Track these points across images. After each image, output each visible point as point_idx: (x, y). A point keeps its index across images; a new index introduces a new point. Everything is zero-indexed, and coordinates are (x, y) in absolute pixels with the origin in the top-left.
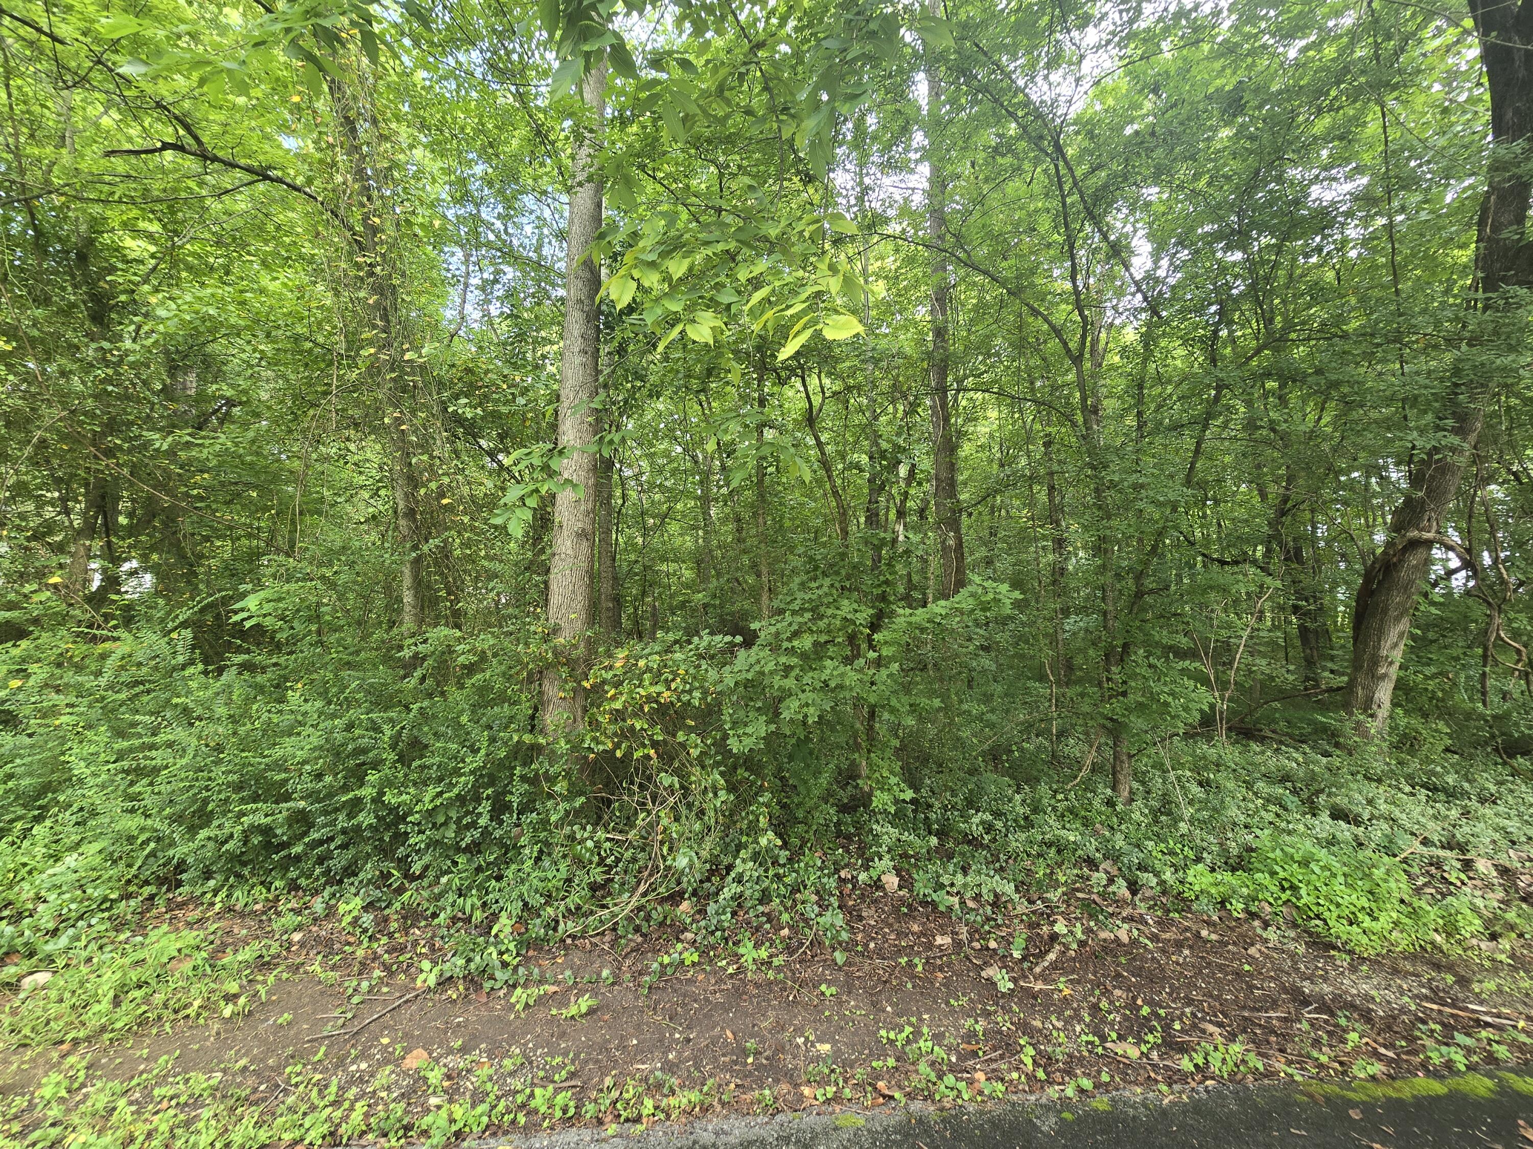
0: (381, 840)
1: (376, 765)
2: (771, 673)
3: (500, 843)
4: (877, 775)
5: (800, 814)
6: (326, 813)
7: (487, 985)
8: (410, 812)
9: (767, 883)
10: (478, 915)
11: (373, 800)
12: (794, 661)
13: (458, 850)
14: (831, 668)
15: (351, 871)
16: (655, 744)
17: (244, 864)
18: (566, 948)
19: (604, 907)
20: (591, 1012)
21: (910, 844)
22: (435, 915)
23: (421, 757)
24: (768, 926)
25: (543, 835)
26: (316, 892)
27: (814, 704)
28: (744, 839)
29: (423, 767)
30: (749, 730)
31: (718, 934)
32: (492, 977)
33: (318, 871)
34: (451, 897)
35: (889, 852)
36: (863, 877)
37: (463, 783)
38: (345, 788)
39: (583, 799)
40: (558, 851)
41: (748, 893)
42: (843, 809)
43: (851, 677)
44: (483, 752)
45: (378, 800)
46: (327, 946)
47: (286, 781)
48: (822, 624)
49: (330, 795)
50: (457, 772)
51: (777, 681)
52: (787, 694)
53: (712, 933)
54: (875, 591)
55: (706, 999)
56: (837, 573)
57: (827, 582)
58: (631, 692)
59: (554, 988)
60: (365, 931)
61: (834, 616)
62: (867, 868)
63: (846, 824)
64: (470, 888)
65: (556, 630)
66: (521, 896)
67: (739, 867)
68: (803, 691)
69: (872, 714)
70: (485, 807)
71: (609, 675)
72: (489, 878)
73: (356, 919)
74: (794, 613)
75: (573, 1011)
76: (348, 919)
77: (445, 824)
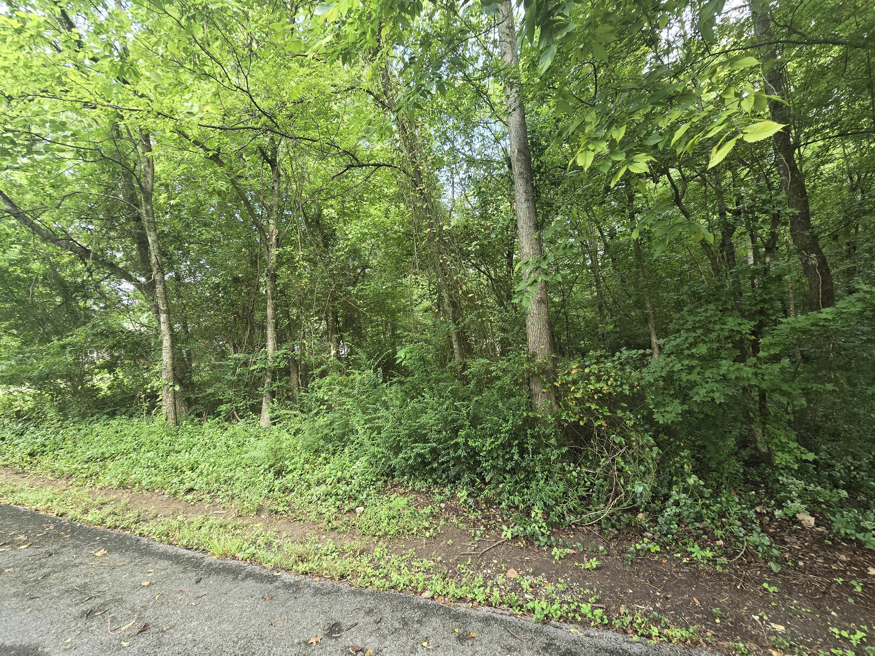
0: (469, 463)
1: (462, 427)
2: (679, 371)
3: (525, 469)
4: (776, 440)
5: (713, 465)
6: (444, 449)
7: (537, 543)
8: (482, 451)
9: (698, 509)
10: (522, 506)
11: (464, 444)
12: (695, 362)
13: (506, 471)
14: (725, 365)
15: (458, 477)
16: (605, 418)
17: (416, 470)
18: (573, 530)
19: (590, 510)
20: (598, 568)
21: (818, 493)
22: (500, 503)
23: (481, 424)
24: (705, 537)
25: (547, 466)
26: (445, 486)
27: (718, 391)
28: (675, 478)
29: (482, 429)
30: (669, 409)
31: (670, 536)
32: (537, 539)
33: (444, 476)
34: (506, 495)
35: (799, 497)
36: (778, 513)
37: (503, 437)
38: (451, 438)
39: (566, 449)
40: (557, 476)
41: (686, 513)
42: (747, 464)
43: (747, 371)
44: (510, 421)
45: (466, 444)
46: (456, 511)
47: (427, 433)
48: (713, 336)
49: (446, 441)
50: (499, 431)
51: (684, 376)
52: (693, 384)
53: (665, 535)
54: (754, 309)
55: (673, 576)
56: (717, 300)
57: (712, 306)
58: (584, 387)
59: (572, 551)
60: (471, 507)
61: (722, 330)
62: (780, 507)
63: (752, 474)
64: (514, 491)
65: (534, 355)
66: (541, 498)
67: (675, 495)
68: (707, 382)
69: (763, 396)
70: (515, 450)
71: (570, 379)
72: (523, 487)
73: (466, 501)
74: (688, 330)
75: (588, 566)
76: (462, 500)
77: (497, 458)
